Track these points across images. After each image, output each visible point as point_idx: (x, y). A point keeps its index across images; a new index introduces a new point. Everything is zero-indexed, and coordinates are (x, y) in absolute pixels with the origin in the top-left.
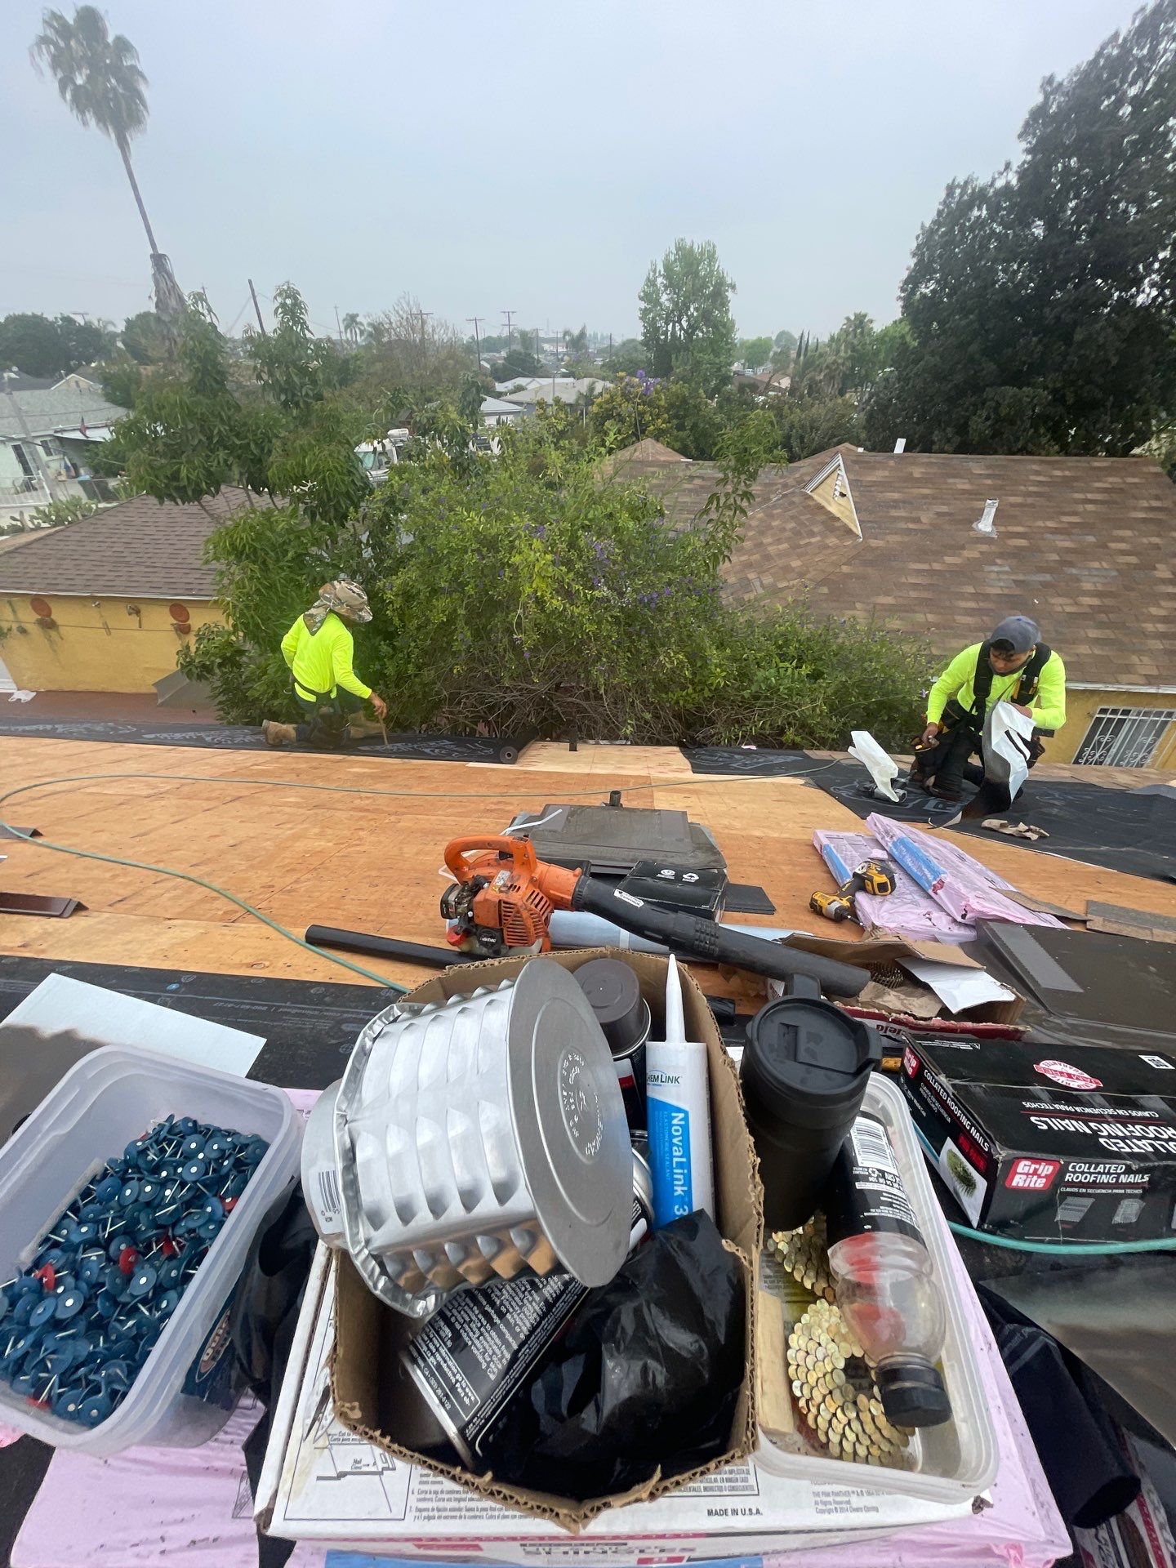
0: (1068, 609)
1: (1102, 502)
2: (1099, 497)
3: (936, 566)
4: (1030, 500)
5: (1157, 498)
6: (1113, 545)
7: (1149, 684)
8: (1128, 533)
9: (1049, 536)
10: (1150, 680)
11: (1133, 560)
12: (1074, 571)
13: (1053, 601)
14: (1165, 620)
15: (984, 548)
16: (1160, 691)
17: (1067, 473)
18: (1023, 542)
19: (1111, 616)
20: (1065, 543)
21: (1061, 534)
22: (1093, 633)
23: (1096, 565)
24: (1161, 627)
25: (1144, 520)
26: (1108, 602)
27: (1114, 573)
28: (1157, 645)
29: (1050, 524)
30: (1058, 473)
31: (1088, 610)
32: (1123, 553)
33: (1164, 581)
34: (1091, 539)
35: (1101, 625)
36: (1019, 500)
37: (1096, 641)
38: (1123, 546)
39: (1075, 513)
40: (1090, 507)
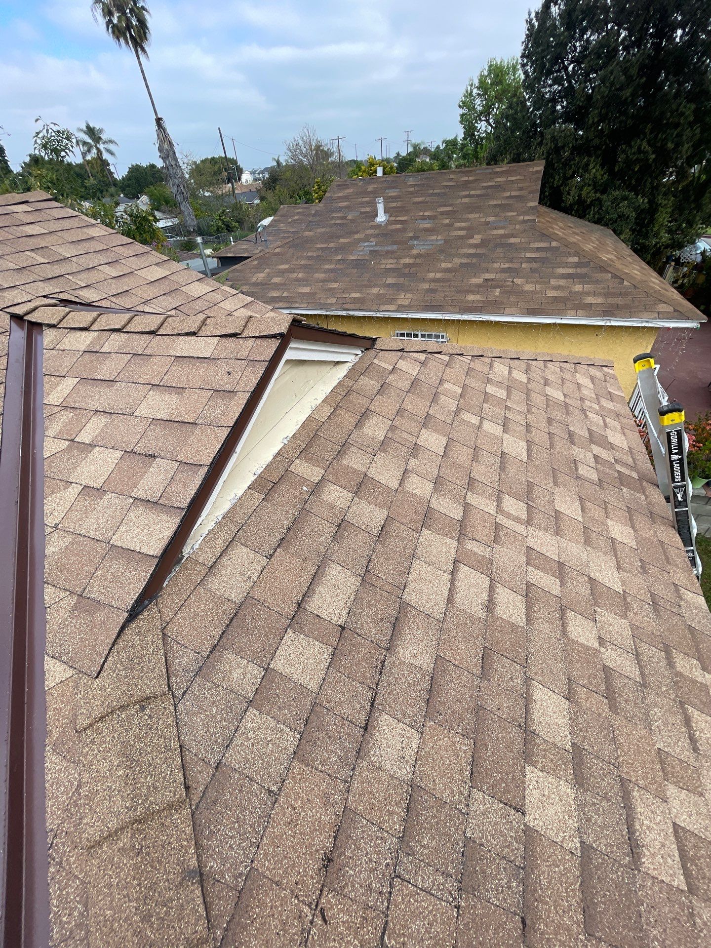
0: (389, 266)
1: (477, 196)
2: (479, 192)
3: (332, 245)
4: (428, 199)
8: (475, 216)
9: (419, 221)
11: (462, 233)
12: (415, 242)
13: (383, 261)
15: (371, 232)
17: (470, 178)
18: (398, 226)
19: (412, 269)
20: (427, 225)
21: (429, 219)
22: (391, 281)
23: (434, 238)
25: (496, 206)
27: (441, 242)
28: (425, 286)
29: (427, 213)
30: (465, 179)
31: (401, 266)
32: (461, 229)
34: (447, 221)
35: (401, 276)
36: (421, 199)
39: (451, 205)
40: (466, 200)
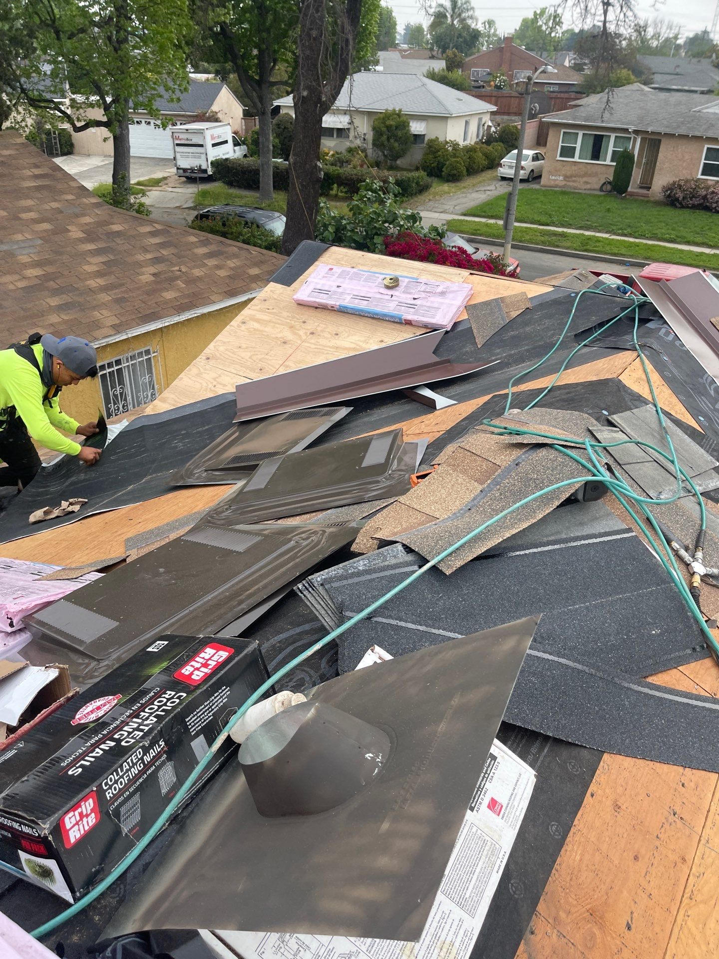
0: (20, 285)
5: (36, 166)
6: (24, 216)
7: (119, 332)
8: (29, 203)
10: (118, 328)
12: (5, 247)
14: (99, 274)
16: (130, 336)
19: (58, 281)
22: (54, 302)
23: (19, 237)
24: (101, 282)
25: (38, 188)
26: (50, 269)
27: (40, 242)
28: (105, 297)
31: (38, 282)
32: (36, 221)
33: (81, 240)
35: (56, 292)
37: (60, 308)
38: (32, 215)
